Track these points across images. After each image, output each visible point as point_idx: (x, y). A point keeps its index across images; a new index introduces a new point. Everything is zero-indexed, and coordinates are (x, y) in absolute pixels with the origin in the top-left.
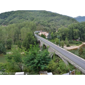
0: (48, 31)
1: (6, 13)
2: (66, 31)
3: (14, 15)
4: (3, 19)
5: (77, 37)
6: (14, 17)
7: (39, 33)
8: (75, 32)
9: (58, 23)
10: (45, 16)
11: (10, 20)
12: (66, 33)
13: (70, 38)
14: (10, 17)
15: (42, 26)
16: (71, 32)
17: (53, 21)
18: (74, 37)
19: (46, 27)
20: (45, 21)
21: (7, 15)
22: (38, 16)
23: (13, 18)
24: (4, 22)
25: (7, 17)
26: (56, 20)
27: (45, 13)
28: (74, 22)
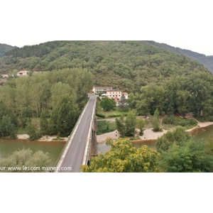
0: (127, 89)
1: (48, 44)
2: (158, 95)
3: (63, 48)
4: (38, 58)
5: (183, 109)
6: (62, 53)
7: (105, 92)
8: (179, 98)
9: (154, 71)
10: (130, 53)
11: (52, 59)
12: (159, 98)
13: (169, 109)
14: (54, 53)
15: (117, 75)
16: (171, 96)
17: (145, 67)
18: (179, 109)
19: (123, 80)
20: (125, 66)
21: (49, 48)
22: (116, 51)
23: (58, 57)
24: (39, 65)
25: (47, 52)
26: (153, 64)
27: (132, 44)
28: (195, 69)
